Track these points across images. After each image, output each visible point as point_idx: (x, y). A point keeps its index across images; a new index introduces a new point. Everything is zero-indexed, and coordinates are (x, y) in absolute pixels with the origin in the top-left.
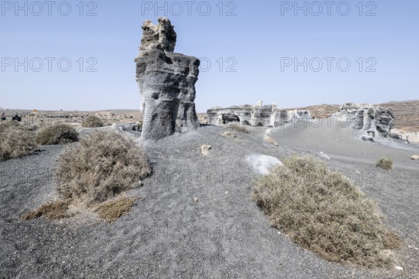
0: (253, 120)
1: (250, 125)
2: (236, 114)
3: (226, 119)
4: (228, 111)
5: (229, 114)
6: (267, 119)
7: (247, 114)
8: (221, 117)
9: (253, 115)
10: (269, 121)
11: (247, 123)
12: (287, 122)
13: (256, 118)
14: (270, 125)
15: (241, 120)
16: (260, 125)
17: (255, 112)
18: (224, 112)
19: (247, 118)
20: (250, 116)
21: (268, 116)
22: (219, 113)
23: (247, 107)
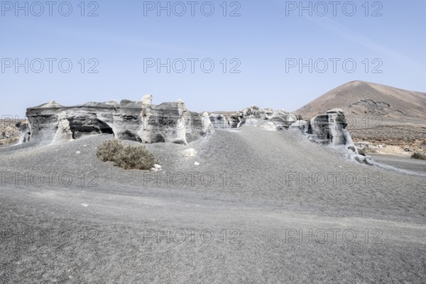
0: (144, 131)
1: (140, 140)
2: (102, 119)
3: (77, 128)
4: (82, 113)
5: (83, 119)
6: (171, 129)
7: (129, 118)
8: (66, 124)
9: (145, 121)
10: (174, 132)
11: (130, 135)
12: (202, 134)
13: (150, 127)
14: (178, 139)
15: (115, 130)
16: (160, 139)
17: (149, 114)
18: (71, 114)
19: (129, 126)
20: (138, 122)
21: (172, 123)
22: (62, 115)
23: (129, 105)
